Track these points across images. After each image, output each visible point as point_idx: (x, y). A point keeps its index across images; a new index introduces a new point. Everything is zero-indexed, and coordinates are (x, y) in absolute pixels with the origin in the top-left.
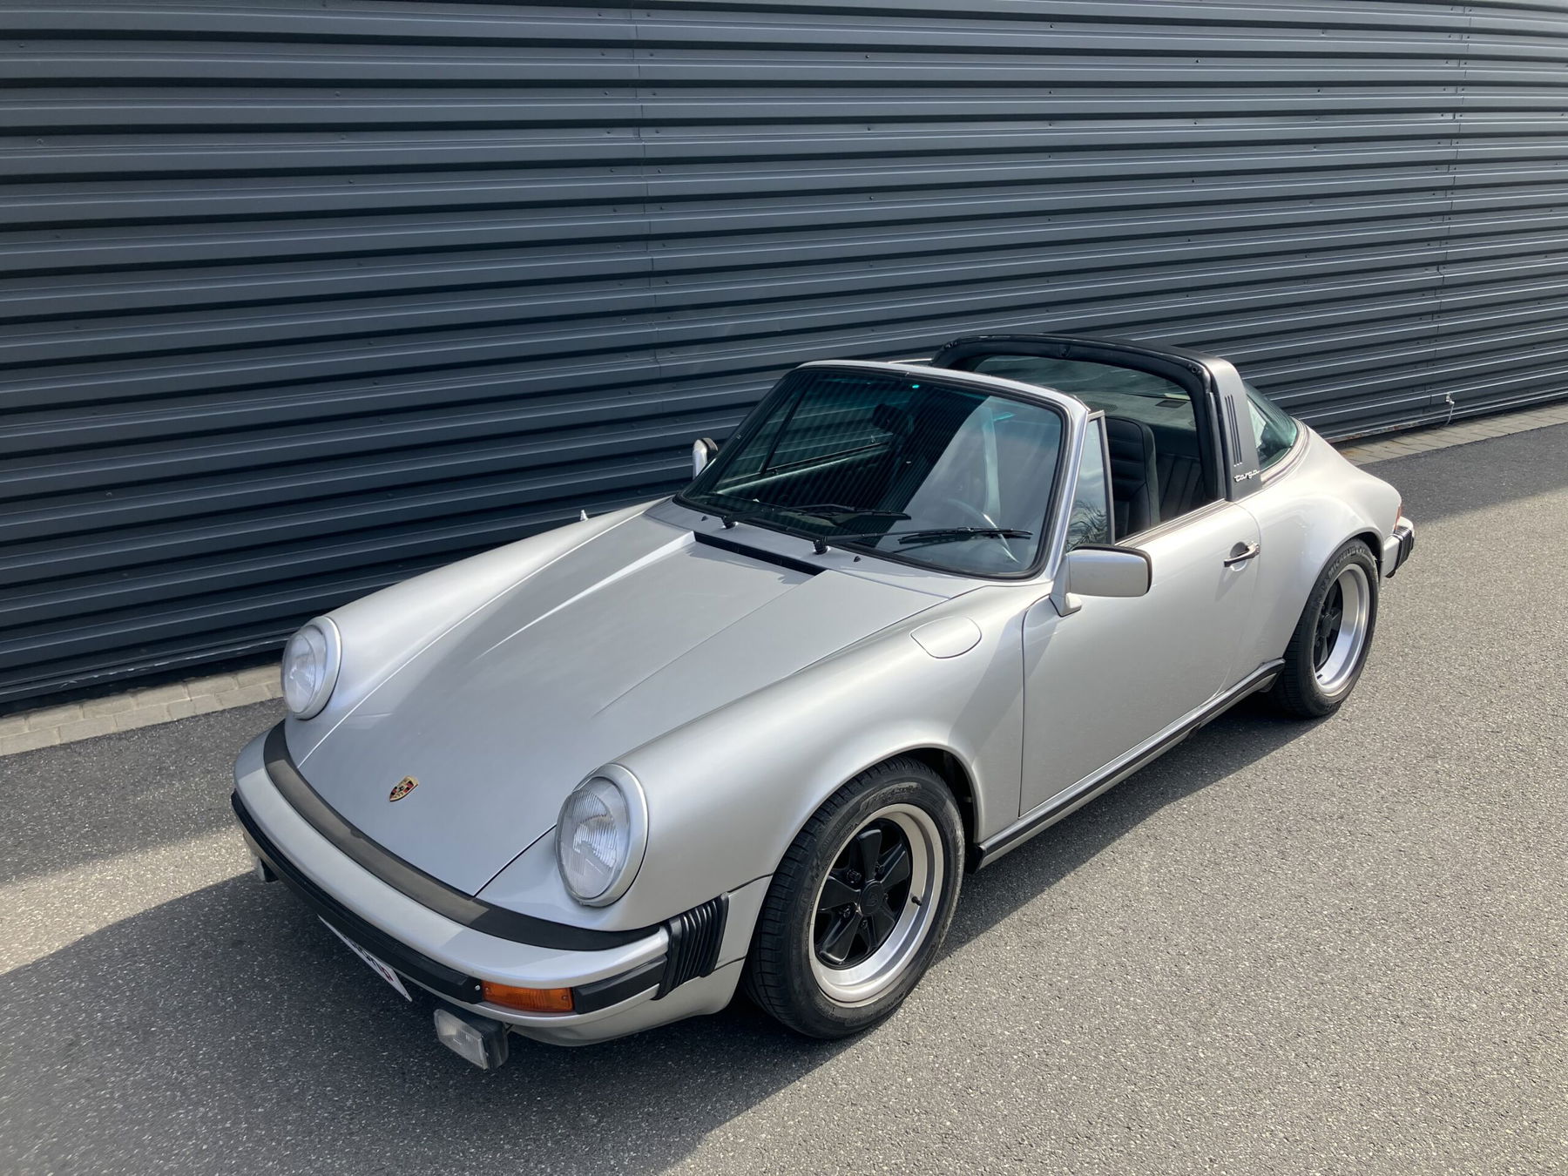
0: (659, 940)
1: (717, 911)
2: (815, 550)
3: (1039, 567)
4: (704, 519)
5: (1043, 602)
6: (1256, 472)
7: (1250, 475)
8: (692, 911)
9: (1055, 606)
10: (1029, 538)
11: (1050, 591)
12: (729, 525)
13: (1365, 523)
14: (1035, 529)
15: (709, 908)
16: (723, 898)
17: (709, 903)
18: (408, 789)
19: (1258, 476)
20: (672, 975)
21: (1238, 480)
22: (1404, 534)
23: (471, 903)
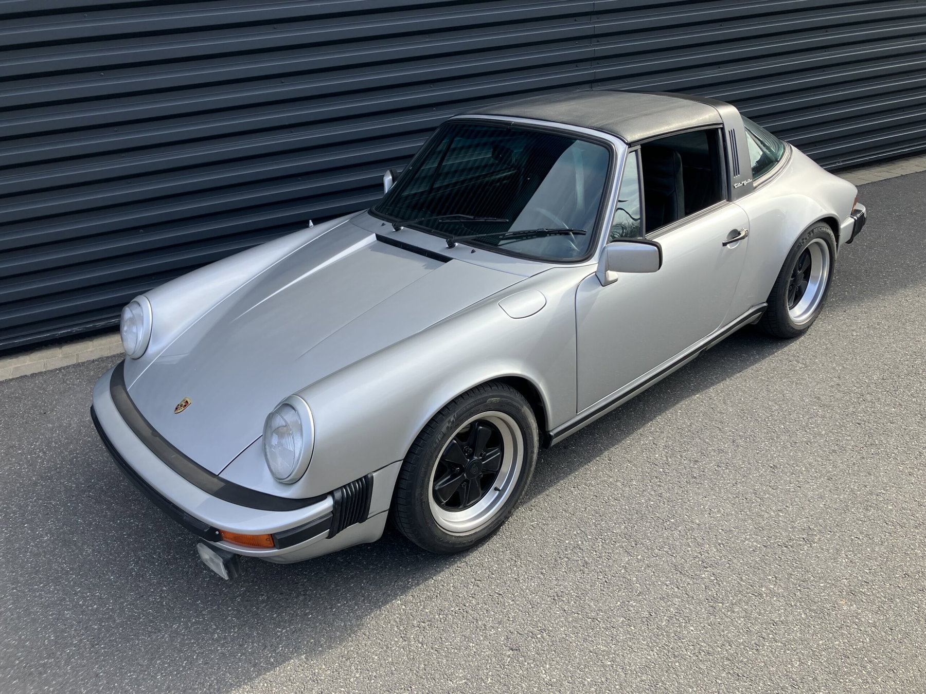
0: (328, 503)
1: (366, 485)
2: (447, 246)
3: (589, 254)
4: (383, 225)
5: (591, 277)
6: (749, 181)
7: (745, 182)
8: (349, 484)
9: (600, 280)
10: (585, 234)
11: (595, 270)
12: (397, 229)
13: (827, 210)
14: (588, 229)
15: (360, 483)
16: (369, 476)
17: (361, 479)
18: (185, 406)
19: (751, 183)
20: (337, 524)
21: (736, 187)
22: (858, 215)
23: (215, 480)
